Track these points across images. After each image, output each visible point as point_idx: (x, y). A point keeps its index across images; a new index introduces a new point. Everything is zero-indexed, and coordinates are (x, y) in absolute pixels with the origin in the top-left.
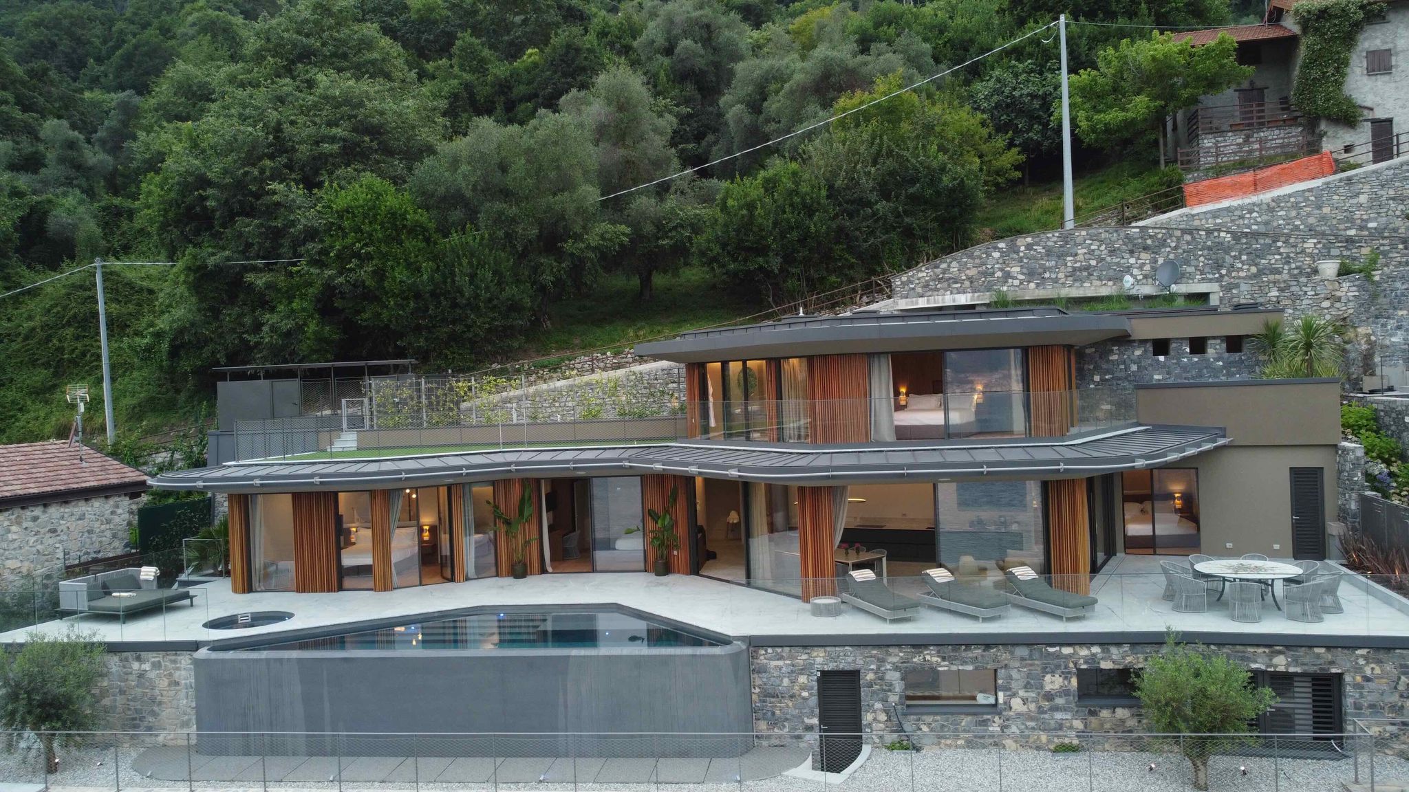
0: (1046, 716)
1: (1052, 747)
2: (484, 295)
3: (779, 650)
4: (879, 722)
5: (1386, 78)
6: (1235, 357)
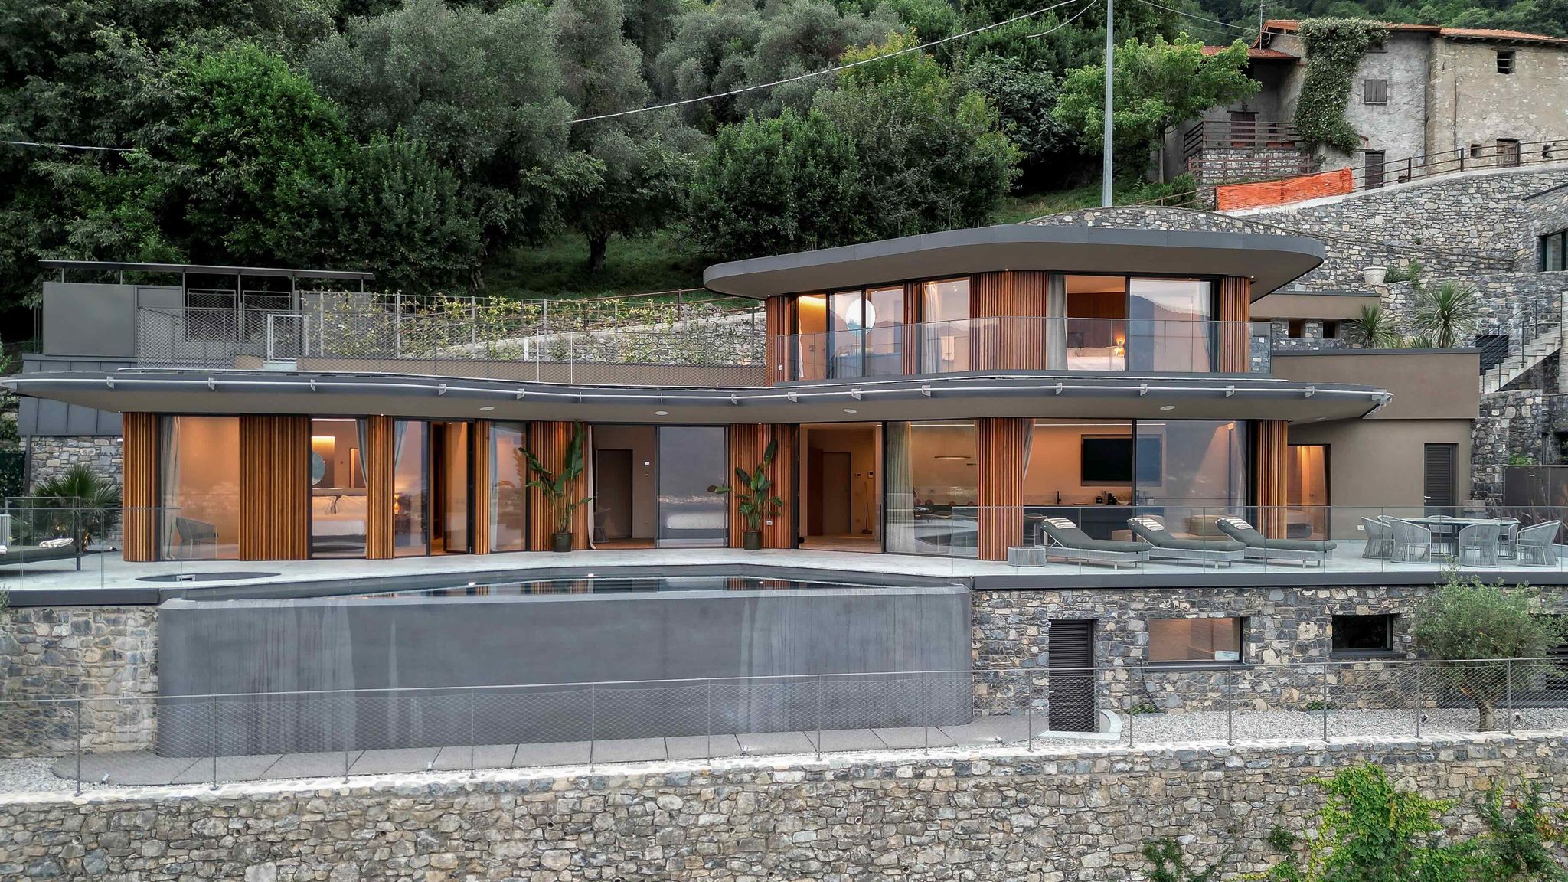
0: (1299, 670)
1: (1305, 706)
2: (422, 222)
3: (1006, 595)
4: (1119, 682)
5: (1381, 109)
6: (1331, 342)
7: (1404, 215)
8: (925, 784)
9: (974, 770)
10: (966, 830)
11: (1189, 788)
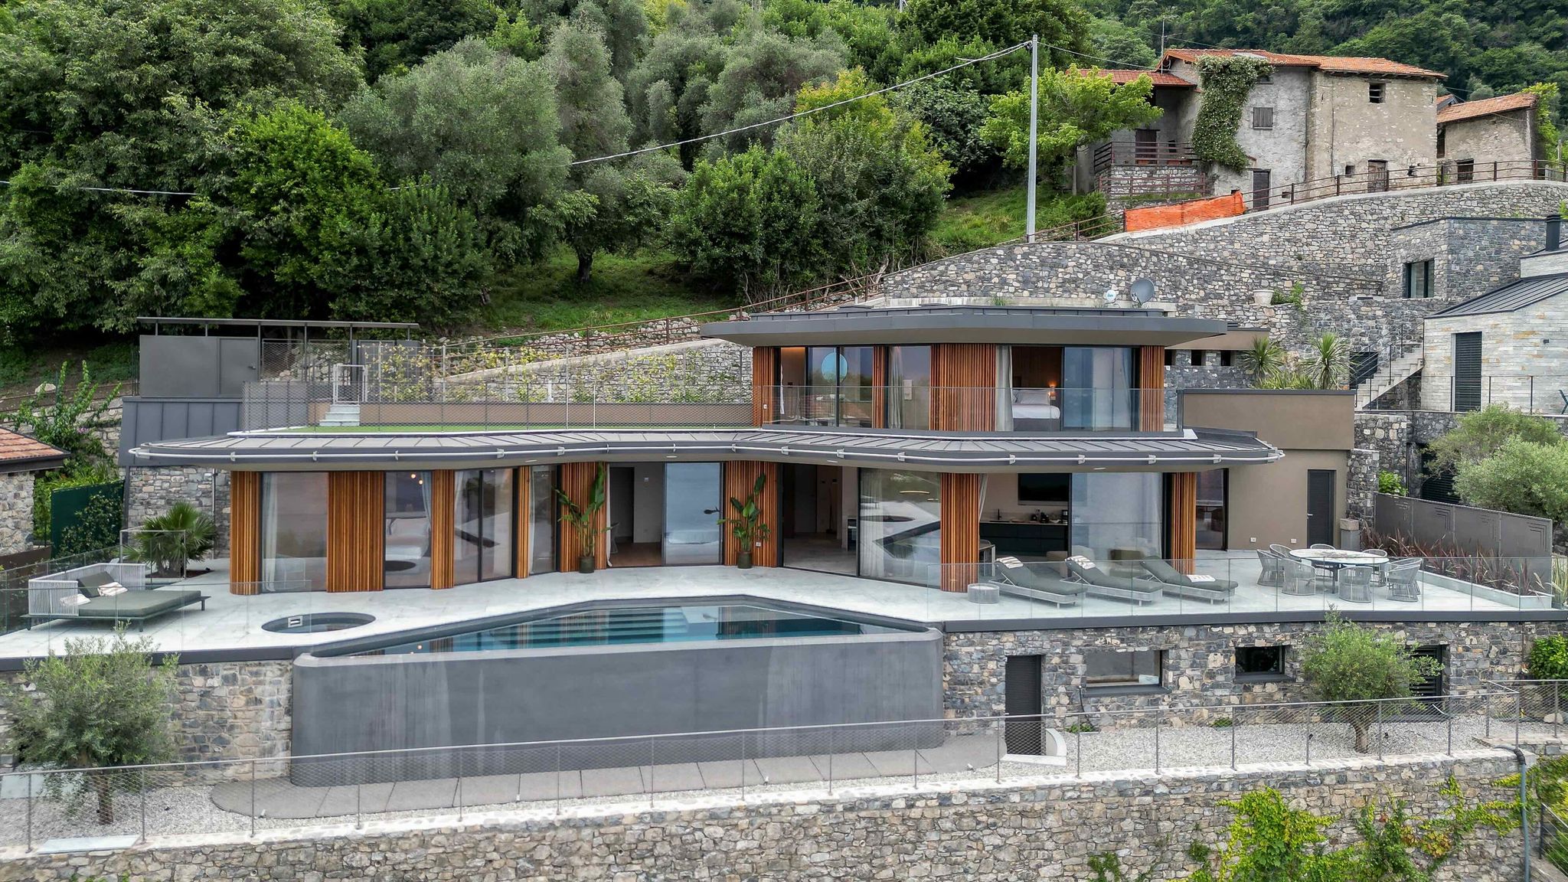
0: (1209, 693)
1: (1212, 723)
2: (446, 257)
3: (970, 636)
4: (1062, 705)
5: (1269, 132)
6: (1228, 370)
7: (1287, 235)
8: (915, 813)
9: (954, 801)
10: (948, 850)
11: (1124, 811)
